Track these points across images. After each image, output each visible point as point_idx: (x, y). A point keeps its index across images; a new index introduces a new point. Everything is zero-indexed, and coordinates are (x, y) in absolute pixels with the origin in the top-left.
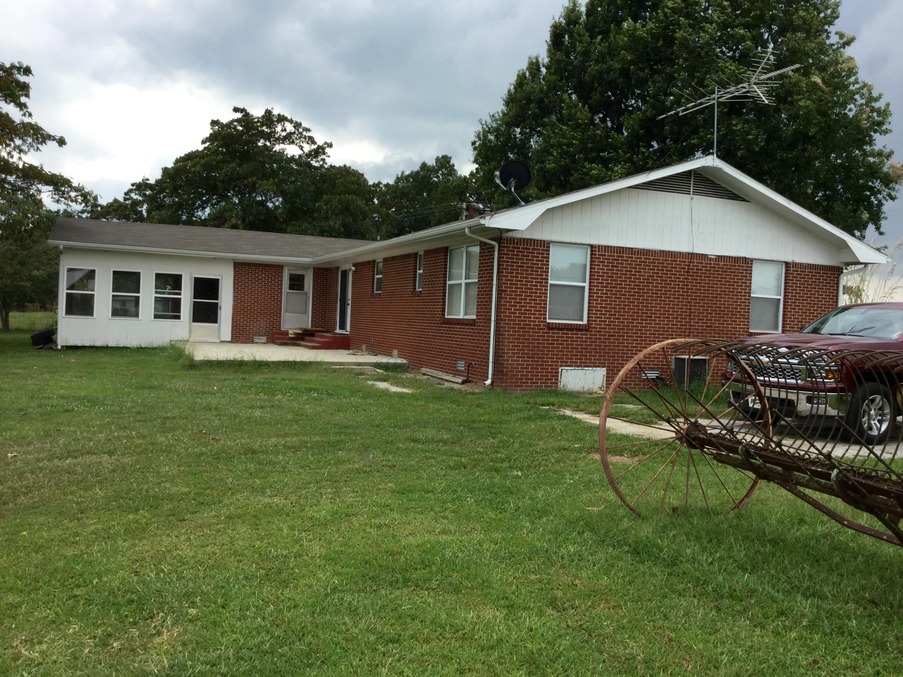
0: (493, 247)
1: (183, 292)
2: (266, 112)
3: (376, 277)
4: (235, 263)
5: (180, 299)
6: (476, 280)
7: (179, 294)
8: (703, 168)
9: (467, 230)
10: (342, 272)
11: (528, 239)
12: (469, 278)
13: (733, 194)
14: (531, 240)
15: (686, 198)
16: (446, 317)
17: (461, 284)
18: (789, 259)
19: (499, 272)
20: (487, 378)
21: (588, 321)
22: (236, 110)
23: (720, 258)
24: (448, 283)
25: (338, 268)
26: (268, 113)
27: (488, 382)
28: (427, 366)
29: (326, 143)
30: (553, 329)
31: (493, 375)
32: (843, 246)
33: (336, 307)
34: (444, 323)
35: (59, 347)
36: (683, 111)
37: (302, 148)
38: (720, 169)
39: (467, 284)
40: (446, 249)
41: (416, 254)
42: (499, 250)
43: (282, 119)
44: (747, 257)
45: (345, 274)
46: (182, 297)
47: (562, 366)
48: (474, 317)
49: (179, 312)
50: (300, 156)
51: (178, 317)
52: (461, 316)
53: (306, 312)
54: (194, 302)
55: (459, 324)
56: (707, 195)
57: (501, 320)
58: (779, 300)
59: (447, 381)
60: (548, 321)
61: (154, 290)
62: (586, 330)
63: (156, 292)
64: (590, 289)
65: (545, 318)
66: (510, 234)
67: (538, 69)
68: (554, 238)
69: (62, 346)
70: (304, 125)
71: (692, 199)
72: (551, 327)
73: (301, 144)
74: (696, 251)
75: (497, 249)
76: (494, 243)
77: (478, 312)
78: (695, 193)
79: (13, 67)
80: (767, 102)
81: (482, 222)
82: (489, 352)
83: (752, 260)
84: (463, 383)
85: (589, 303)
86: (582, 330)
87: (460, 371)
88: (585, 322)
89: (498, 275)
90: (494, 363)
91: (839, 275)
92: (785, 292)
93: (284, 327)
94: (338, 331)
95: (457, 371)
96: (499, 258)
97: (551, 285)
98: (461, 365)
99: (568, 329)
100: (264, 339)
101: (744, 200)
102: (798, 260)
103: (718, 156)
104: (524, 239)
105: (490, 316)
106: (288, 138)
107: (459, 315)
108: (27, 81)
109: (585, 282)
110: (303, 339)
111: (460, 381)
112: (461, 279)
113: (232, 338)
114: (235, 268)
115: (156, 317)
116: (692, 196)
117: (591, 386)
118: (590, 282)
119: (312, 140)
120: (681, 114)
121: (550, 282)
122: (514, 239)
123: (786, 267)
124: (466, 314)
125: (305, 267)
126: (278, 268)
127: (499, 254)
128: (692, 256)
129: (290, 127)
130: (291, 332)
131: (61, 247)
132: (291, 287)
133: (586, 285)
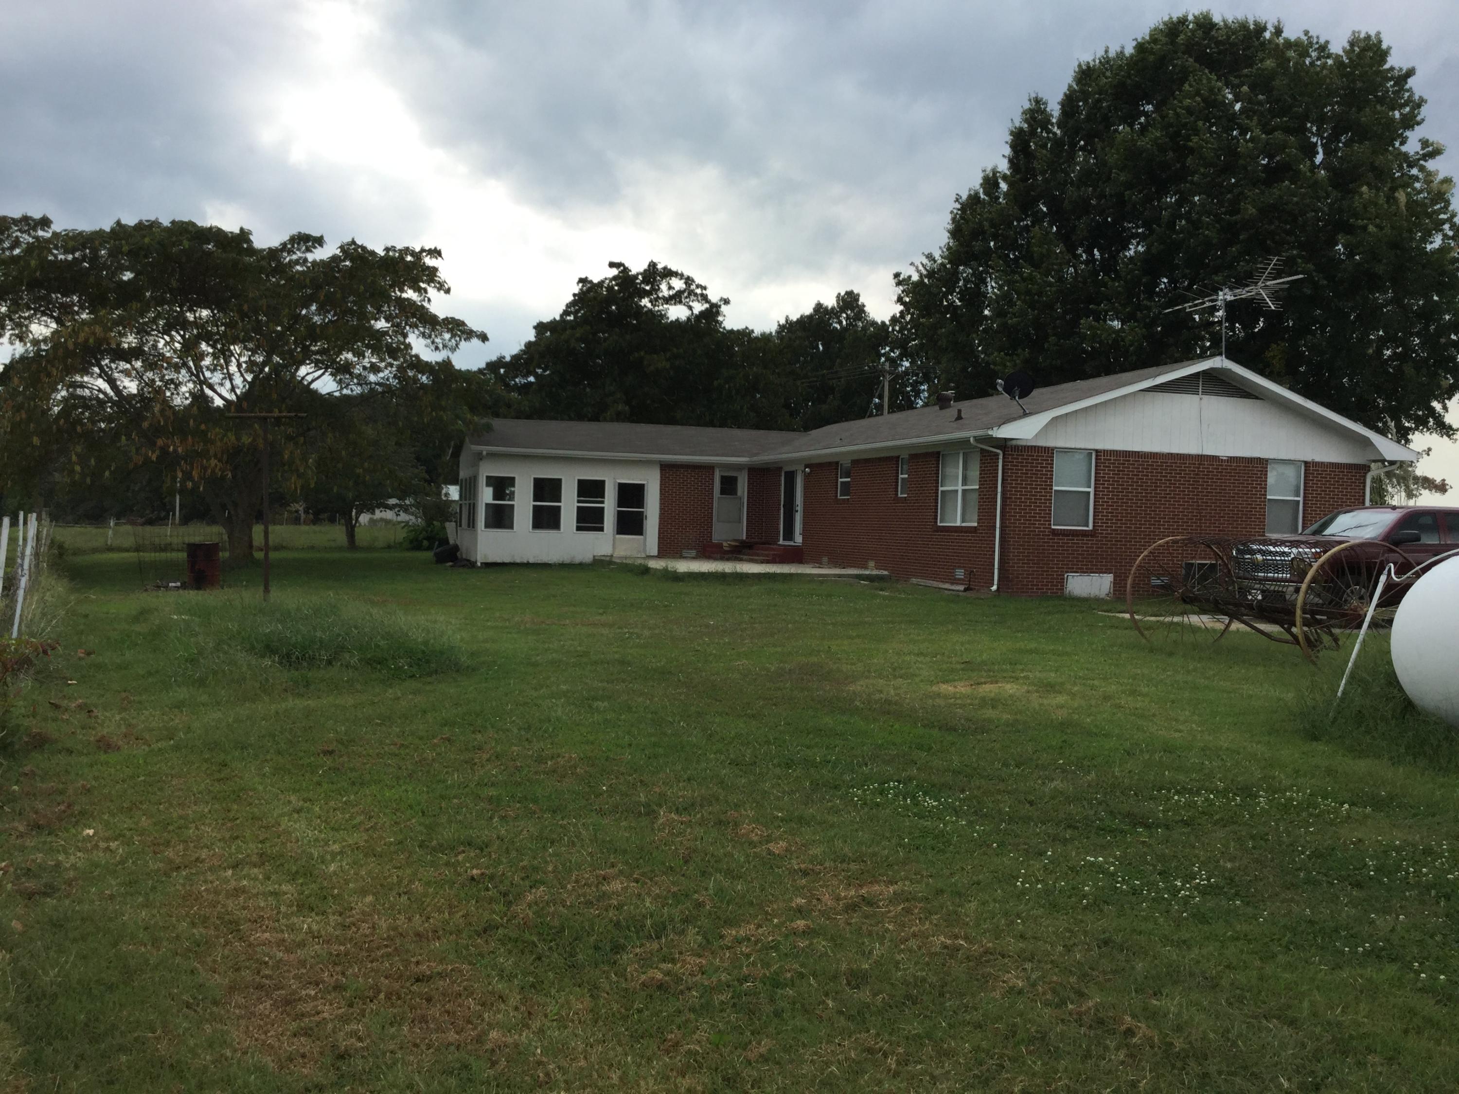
0: (997, 455)
1: (606, 500)
2: (649, 266)
3: (840, 480)
4: (661, 465)
5: (603, 508)
6: (977, 487)
7: (603, 502)
8: (1212, 369)
9: (972, 439)
10: (786, 473)
11: (1032, 446)
12: (966, 485)
13: (1246, 392)
14: (1035, 447)
15: (1195, 398)
16: (939, 524)
17: (957, 491)
18: (1309, 459)
19: (1003, 480)
20: (993, 585)
21: (1094, 526)
22: (612, 265)
23: (1232, 459)
24: (941, 489)
25: (780, 469)
26: (653, 265)
27: (994, 588)
28: (916, 577)
29: (721, 299)
30: (1058, 535)
31: (999, 580)
32: (1367, 443)
33: (779, 515)
34: (935, 531)
35: (479, 564)
36: (1190, 307)
37: (690, 308)
38: (1230, 370)
39: (964, 491)
40: (938, 453)
41: (898, 457)
42: (1004, 458)
43: (668, 273)
44: (1262, 457)
45: (791, 477)
46: (605, 505)
47: (1067, 572)
48: (975, 524)
49: (603, 523)
50: (689, 319)
51: (601, 529)
52: (958, 523)
53: (740, 521)
54: (619, 511)
55: (956, 532)
56: (1217, 394)
57: (1007, 527)
58: (1298, 502)
59: (946, 589)
60: (1053, 527)
61: (576, 498)
62: (1092, 536)
63: (579, 502)
64: (1095, 494)
65: (1050, 525)
66: (1014, 443)
67: (997, 185)
68: (1060, 443)
69: (482, 563)
70: (699, 280)
71: (1201, 399)
72: (1055, 533)
73: (691, 303)
74: (1205, 453)
75: (1001, 457)
76: (998, 451)
77: (979, 519)
78: (1204, 393)
79: (423, 250)
80: (1273, 308)
81: (990, 432)
82: (994, 559)
83: (1267, 460)
84: (965, 590)
85: (1095, 509)
86: (1087, 536)
87: (959, 579)
88: (1091, 527)
89: (1003, 483)
90: (1000, 569)
91: (1366, 473)
92: (1304, 493)
93: (716, 538)
94: (781, 542)
95: (955, 579)
96: (1003, 466)
97: (1056, 491)
98: (960, 573)
99: (1073, 535)
100: (693, 553)
101: (1257, 398)
102: (1318, 458)
103: (1227, 357)
104: (1028, 447)
105: (995, 523)
106: (676, 298)
107: (956, 521)
108: (436, 266)
109: (1090, 487)
110: (739, 552)
111: (962, 588)
112: (957, 485)
113: (659, 552)
114: (661, 470)
115: (579, 529)
116: (1200, 396)
117: (1097, 593)
118: (1095, 488)
119: (705, 298)
120: (1188, 310)
121: (1055, 488)
122: (1018, 447)
123: (1305, 467)
124: (963, 521)
125: (739, 467)
126: (709, 468)
127: (1004, 462)
128: (1201, 458)
129: (678, 284)
130: (725, 544)
131: (484, 453)
132: (723, 492)
133: (1091, 490)
